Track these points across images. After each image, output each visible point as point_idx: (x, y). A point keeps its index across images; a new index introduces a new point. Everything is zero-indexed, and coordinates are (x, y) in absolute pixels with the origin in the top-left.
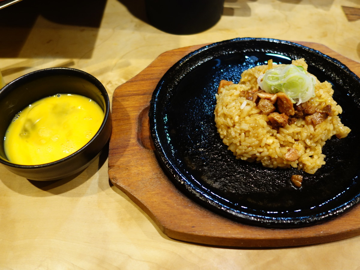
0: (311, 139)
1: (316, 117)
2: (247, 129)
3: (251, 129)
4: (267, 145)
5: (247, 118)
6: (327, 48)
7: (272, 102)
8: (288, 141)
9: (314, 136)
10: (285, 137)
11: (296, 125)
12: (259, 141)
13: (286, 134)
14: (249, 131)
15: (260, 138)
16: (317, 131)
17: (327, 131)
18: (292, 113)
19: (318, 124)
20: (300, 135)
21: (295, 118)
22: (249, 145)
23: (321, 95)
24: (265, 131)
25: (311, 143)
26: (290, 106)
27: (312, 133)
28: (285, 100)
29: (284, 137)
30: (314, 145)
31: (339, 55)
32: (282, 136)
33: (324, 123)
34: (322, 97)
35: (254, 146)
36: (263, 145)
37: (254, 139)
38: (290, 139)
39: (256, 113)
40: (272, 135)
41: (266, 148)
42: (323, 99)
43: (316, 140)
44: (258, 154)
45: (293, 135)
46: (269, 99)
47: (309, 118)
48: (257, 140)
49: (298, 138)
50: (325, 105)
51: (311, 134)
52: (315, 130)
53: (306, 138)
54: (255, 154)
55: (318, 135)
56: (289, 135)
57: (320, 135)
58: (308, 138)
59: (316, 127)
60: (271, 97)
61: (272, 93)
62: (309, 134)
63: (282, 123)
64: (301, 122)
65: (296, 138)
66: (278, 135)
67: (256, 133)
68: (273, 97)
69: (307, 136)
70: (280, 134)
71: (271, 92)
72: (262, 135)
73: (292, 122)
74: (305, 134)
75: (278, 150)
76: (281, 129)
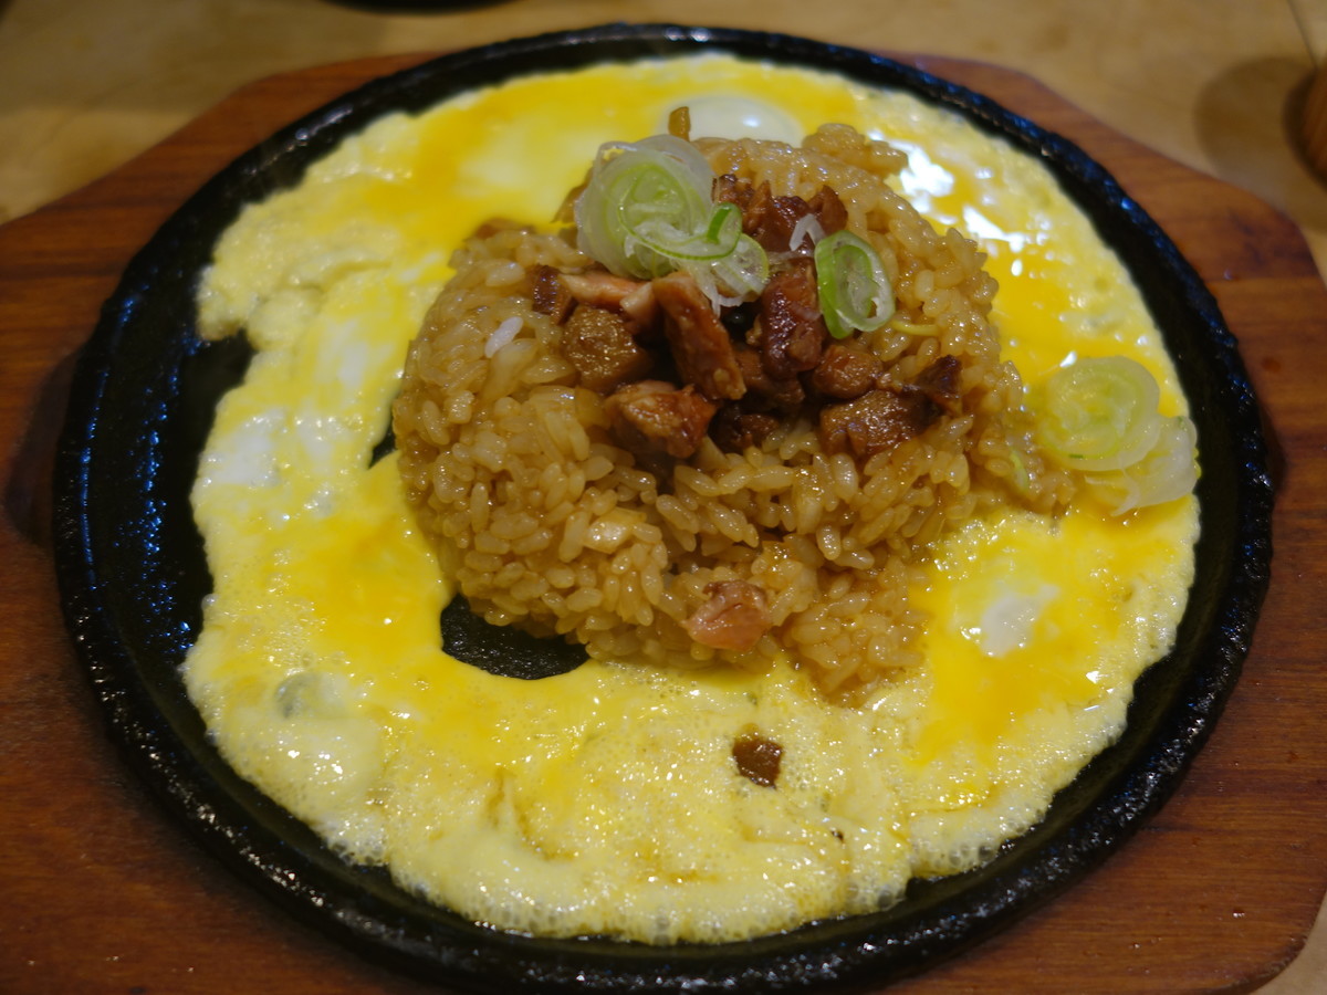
0: (845, 531)
1: (872, 416)
2: (497, 464)
3: (514, 467)
4: (591, 557)
5: (506, 406)
6: (1039, 87)
7: (630, 325)
8: (721, 537)
9: (857, 515)
10: (701, 511)
11: (776, 452)
12: (552, 528)
13: (709, 499)
14: (504, 476)
15: (554, 518)
16: (871, 486)
17: (927, 491)
18: (729, 388)
19: (877, 450)
20: (792, 510)
21: (763, 414)
22: (505, 548)
23: (923, 303)
24: (578, 480)
25: (845, 553)
26: (711, 345)
27: (847, 498)
28: (684, 314)
29: (696, 512)
30: (863, 560)
31: (1092, 124)
32: (684, 506)
33: (911, 445)
34: (927, 310)
35: (533, 554)
36: (567, 553)
37: (528, 522)
38: (732, 525)
39: (551, 379)
40: (637, 503)
41: (593, 566)
42: (932, 321)
43: (870, 534)
44: (554, 603)
45: (750, 504)
46: (613, 307)
47: (837, 418)
48: (541, 525)
49: (781, 523)
50: (934, 356)
51: (843, 506)
52: (863, 481)
53: (821, 525)
54: (540, 599)
55: (879, 513)
56: (723, 501)
57: (888, 514)
58: (831, 524)
59: (868, 469)
60: (622, 297)
61: (637, 276)
62: (833, 505)
63: (664, 440)
64: (800, 441)
65: (770, 520)
66: (666, 505)
67: (537, 488)
68: (635, 298)
69: (824, 512)
70: (677, 497)
71: (633, 272)
72: (562, 501)
73: (743, 435)
74: (809, 505)
75: (653, 583)
76: (681, 472)
